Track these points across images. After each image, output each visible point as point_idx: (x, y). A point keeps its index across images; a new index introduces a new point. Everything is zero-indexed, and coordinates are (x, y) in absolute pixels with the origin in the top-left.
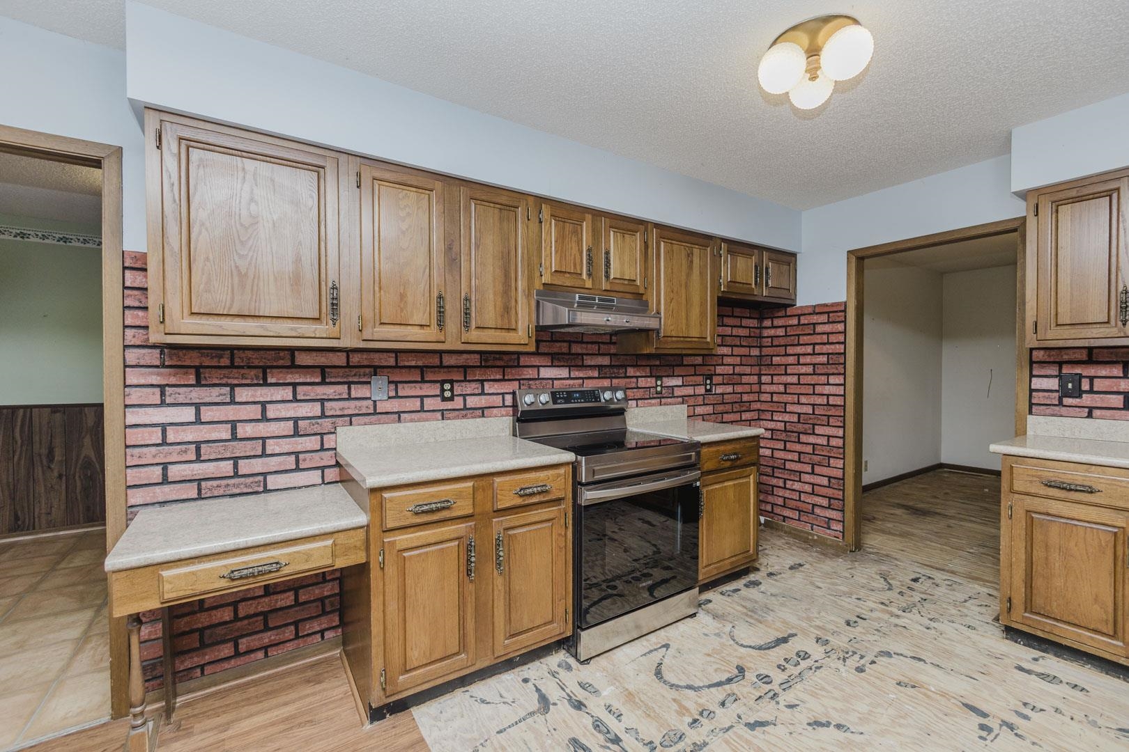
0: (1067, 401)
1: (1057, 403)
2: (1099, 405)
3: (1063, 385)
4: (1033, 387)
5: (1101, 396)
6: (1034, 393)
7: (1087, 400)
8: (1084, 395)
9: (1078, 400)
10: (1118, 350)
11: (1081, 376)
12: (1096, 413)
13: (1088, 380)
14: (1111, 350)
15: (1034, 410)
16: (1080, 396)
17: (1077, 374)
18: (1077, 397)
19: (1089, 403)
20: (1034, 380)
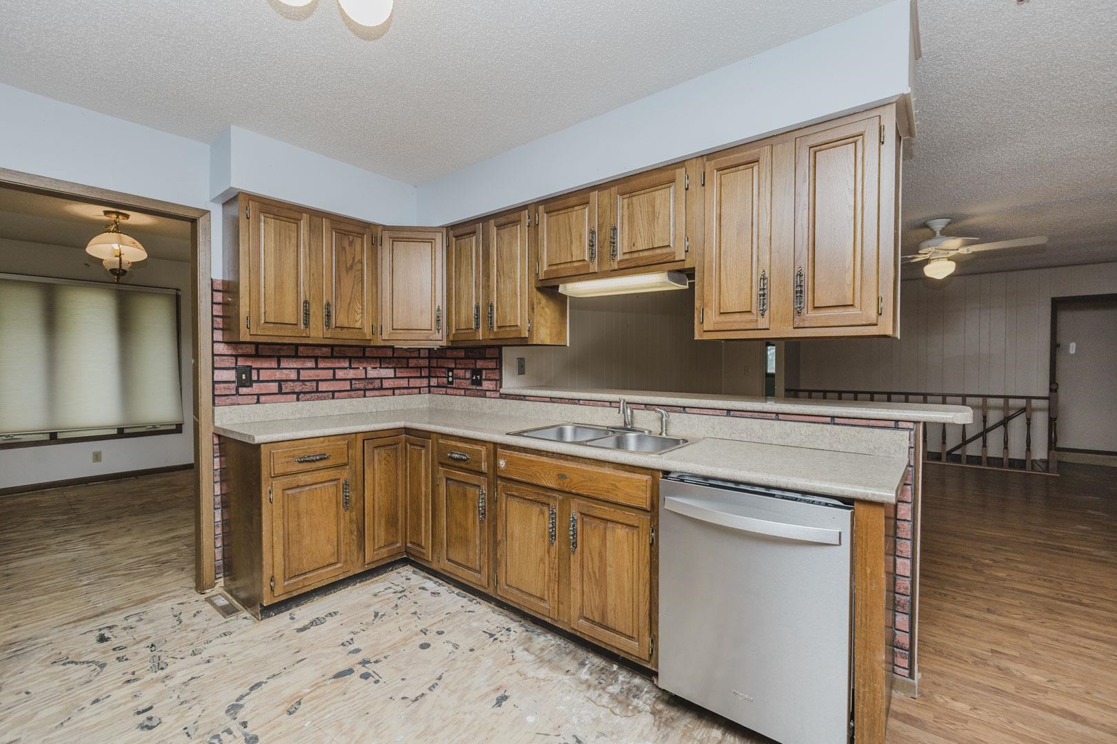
0: (243, 390)
1: (235, 393)
2: (264, 392)
3: (239, 377)
4: (215, 380)
5: (266, 384)
6: (216, 385)
7: (256, 388)
8: (254, 384)
9: (250, 389)
10: (274, 346)
11: (251, 368)
12: (262, 398)
13: (256, 371)
14: (271, 346)
15: (216, 402)
16: (251, 386)
17: (247, 366)
18: (248, 386)
19: (257, 391)
20: (216, 372)
